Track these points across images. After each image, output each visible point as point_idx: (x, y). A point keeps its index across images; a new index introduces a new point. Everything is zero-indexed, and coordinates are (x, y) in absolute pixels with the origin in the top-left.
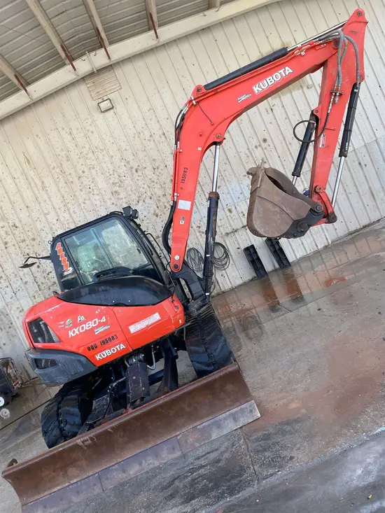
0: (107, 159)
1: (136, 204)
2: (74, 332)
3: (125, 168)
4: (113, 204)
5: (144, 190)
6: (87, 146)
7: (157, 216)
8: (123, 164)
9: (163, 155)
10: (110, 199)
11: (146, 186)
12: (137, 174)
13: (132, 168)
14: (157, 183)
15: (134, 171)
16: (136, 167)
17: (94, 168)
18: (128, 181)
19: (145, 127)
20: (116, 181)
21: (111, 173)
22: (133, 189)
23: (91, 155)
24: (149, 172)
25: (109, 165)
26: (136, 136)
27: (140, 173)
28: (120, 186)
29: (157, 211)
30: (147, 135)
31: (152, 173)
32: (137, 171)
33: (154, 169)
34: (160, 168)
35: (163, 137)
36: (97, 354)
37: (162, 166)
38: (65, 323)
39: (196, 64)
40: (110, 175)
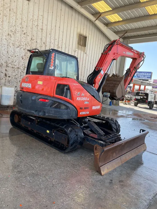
0: (14, 18)
1: (16, 47)
2: (79, 99)
3: (20, 29)
4: (6, 39)
5: (23, 44)
6: (9, 5)
7: (23, 59)
8: (20, 26)
9: (38, 37)
10: (6, 36)
11: (25, 43)
12: (24, 35)
13: (23, 31)
14: (30, 45)
15: (23, 33)
16: (25, 32)
17: (6, 16)
18: (18, 35)
19: (37, 20)
20: (13, 31)
21: (13, 26)
22: (18, 40)
23: (8, 10)
24: (29, 38)
25: (14, 21)
26: (32, 20)
27: (25, 36)
28: (13, 34)
29: (24, 57)
30: (36, 24)
31: (30, 40)
32: (24, 34)
33: (32, 39)
34: (34, 41)
35: (41, 30)
36: (81, 112)
37: (35, 41)
38: (77, 93)
39: (64, 16)
40: (12, 26)
